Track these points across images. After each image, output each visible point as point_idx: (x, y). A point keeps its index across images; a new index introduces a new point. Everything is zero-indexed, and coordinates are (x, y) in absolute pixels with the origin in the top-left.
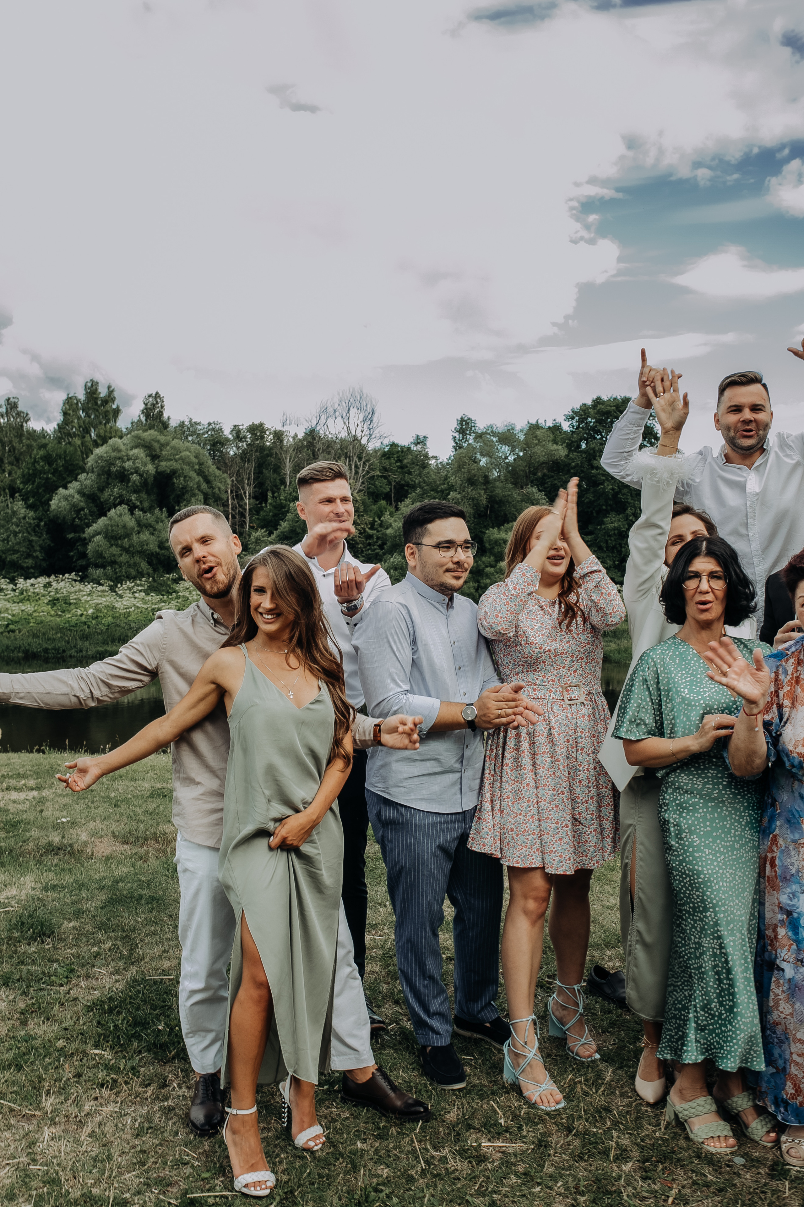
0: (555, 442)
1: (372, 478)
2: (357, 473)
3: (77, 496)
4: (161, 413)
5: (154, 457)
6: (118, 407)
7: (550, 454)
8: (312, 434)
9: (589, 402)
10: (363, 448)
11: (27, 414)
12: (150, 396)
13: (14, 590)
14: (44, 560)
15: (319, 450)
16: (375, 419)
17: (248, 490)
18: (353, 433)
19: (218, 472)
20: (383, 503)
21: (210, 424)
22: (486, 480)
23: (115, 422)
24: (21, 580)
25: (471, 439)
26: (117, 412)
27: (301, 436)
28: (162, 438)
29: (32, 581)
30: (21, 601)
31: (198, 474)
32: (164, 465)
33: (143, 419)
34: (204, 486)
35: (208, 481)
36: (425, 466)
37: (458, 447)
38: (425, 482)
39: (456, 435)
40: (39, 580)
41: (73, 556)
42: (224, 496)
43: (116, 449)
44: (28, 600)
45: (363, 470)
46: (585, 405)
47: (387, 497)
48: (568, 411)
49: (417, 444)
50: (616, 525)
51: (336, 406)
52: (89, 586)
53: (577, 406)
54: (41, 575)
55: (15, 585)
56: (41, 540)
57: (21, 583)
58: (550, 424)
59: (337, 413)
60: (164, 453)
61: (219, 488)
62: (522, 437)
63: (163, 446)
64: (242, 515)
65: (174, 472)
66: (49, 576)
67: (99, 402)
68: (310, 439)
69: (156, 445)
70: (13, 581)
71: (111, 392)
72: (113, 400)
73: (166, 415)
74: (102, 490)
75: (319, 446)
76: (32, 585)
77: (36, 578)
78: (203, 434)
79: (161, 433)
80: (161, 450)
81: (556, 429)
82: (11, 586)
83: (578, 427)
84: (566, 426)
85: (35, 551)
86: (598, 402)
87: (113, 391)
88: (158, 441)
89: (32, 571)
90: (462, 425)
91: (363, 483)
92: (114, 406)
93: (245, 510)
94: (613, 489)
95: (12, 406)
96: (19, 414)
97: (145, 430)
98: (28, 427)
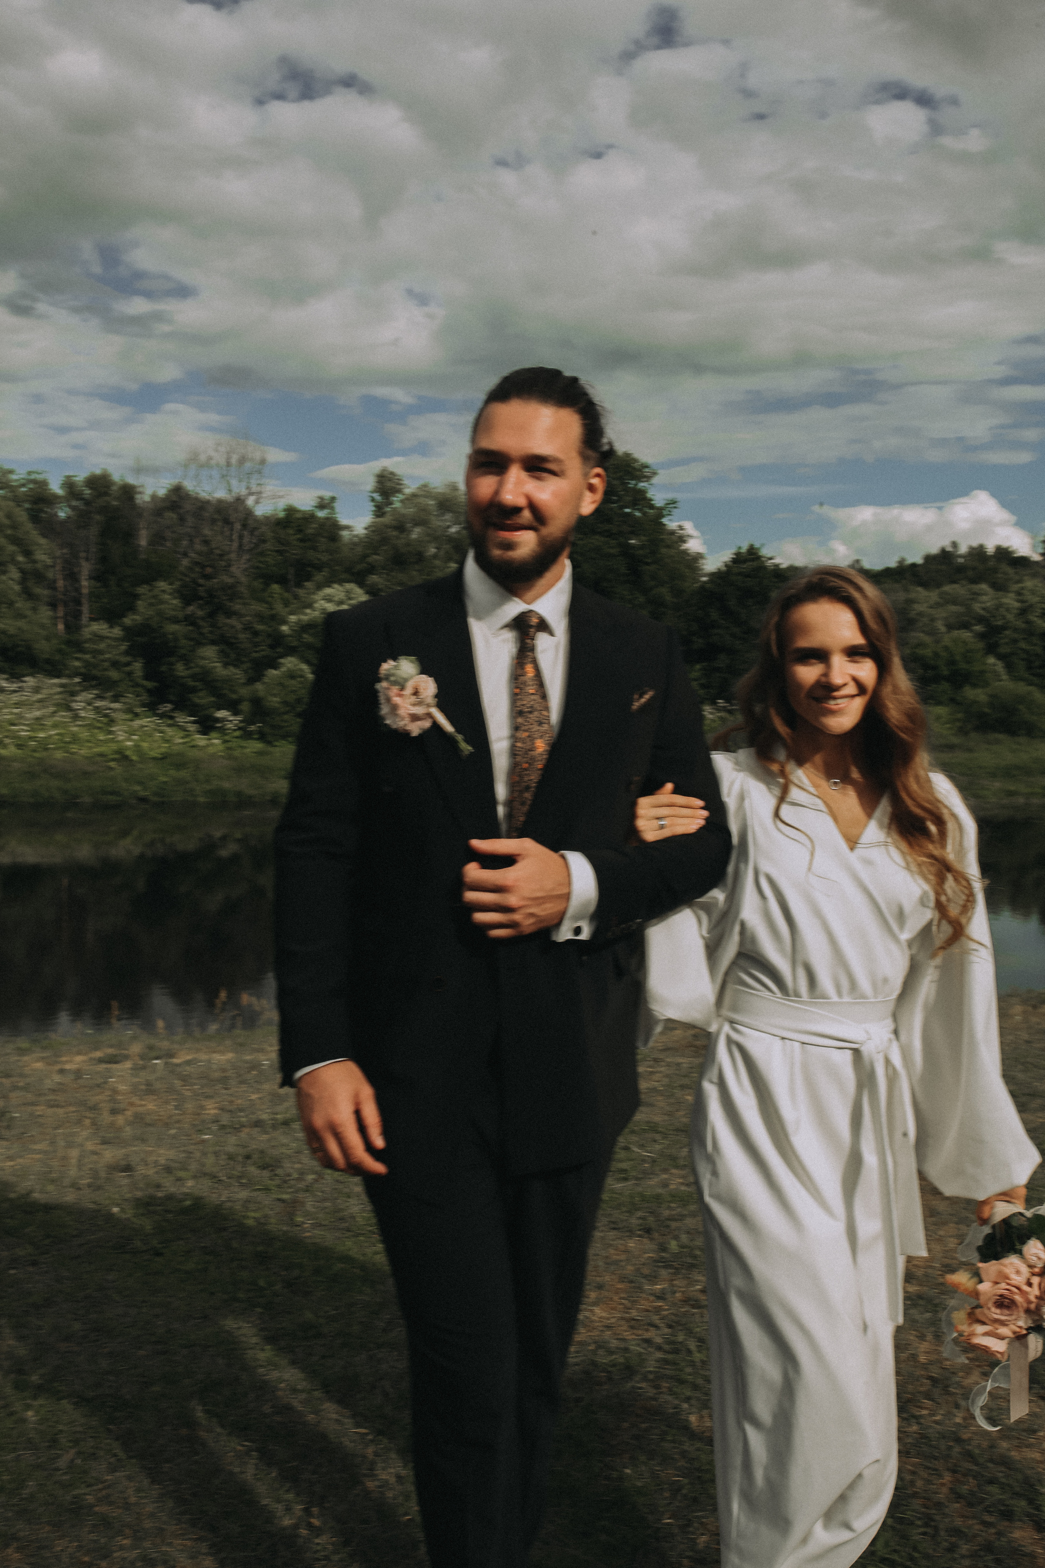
1: (262, 554)
2: (241, 546)
8: (177, 490)
10: (249, 513)
15: (186, 513)
17: (85, 569)
18: (233, 491)
19: (41, 540)
20: (275, 587)
21: (29, 473)
22: (419, 558)
25: (397, 501)
27: (162, 492)
31: (11, 542)
34: (21, 559)
35: (28, 553)
36: (334, 537)
37: (379, 511)
38: (334, 560)
42: (50, 575)
45: (249, 542)
47: (282, 581)
49: (322, 506)
51: (210, 452)
61: (42, 563)
64: (78, 603)
68: (174, 498)
75: (186, 506)
78: (19, 487)
90: (383, 483)
91: (249, 560)
93: (82, 594)
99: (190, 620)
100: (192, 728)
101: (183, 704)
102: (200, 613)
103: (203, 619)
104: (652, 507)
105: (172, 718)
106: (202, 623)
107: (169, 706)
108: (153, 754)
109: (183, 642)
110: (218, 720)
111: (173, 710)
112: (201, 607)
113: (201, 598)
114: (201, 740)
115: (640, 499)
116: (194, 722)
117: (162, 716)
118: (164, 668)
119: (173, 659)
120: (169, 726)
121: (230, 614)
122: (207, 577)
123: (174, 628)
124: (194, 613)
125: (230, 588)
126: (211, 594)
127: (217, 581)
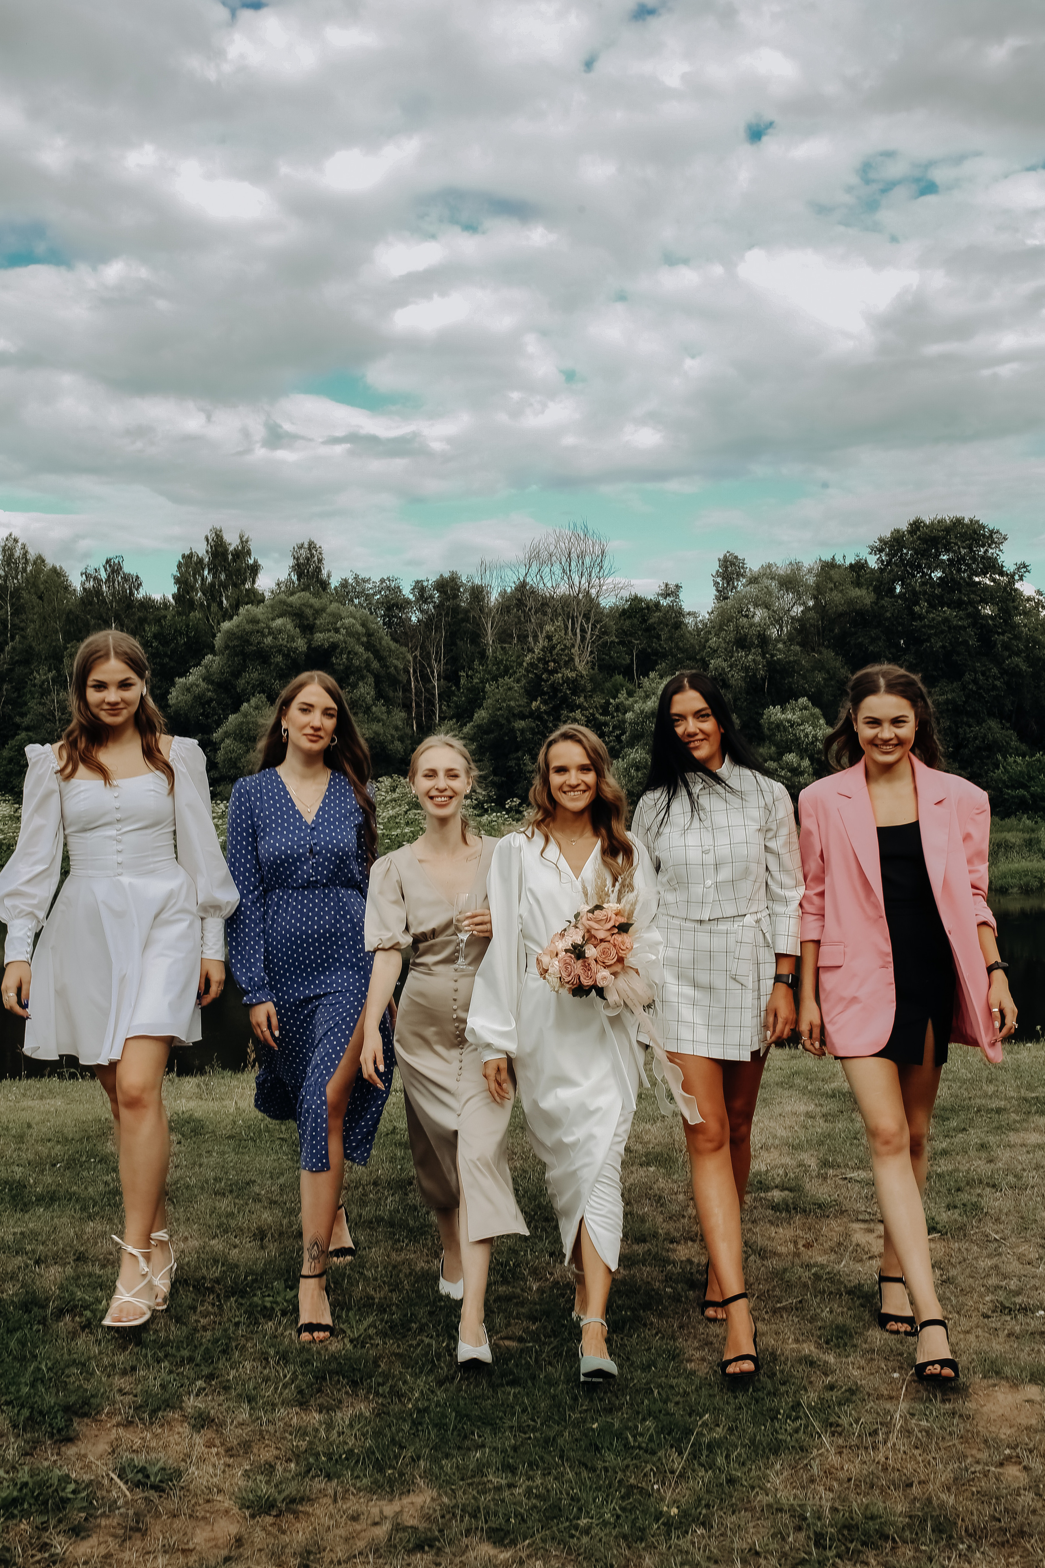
0: (858, 584)
1: (605, 646)
2: (583, 639)
3: (203, 685)
4: (318, 570)
5: (307, 628)
6: (256, 562)
7: (850, 602)
8: (522, 586)
9: (904, 527)
10: (594, 605)
11: (137, 577)
12: (301, 547)
15: (530, 610)
16: (606, 564)
17: (437, 668)
18: (577, 583)
19: (393, 645)
20: (619, 678)
21: (383, 581)
22: (764, 640)
23: (254, 582)
25: (740, 584)
26: (255, 569)
27: (508, 591)
28: (315, 602)
31: (367, 649)
32: (319, 637)
33: (295, 578)
34: (375, 665)
35: (380, 659)
36: (678, 625)
37: (722, 596)
38: (679, 648)
39: (719, 580)
42: (403, 678)
43: (254, 621)
45: (592, 635)
46: (898, 531)
47: (627, 672)
48: (874, 541)
49: (666, 595)
50: (950, 697)
51: (552, 548)
52: (222, 806)
53: (887, 534)
58: (851, 560)
59: (554, 558)
60: (318, 622)
61: (396, 667)
62: (811, 580)
63: (318, 612)
64: (430, 702)
65: (334, 646)
67: (230, 557)
68: (520, 596)
69: (309, 612)
71: (244, 542)
72: (249, 553)
73: (324, 572)
74: (237, 674)
75: (530, 603)
78: (374, 594)
79: (316, 595)
80: (315, 619)
81: (859, 567)
83: (889, 563)
84: (873, 562)
86: (916, 526)
87: (247, 542)
88: (311, 606)
90: (727, 567)
91: (592, 652)
92: (251, 562)
93: (434, 695)
94: (943, 647)
95: (114, 568)
96: (126, 578)
97: (292, 594)
98: (140, 595)
102: (543, 708)
103: (545, 712)
104: (1002, 573)
105: (518, 812)
107: (517, 801)
109: (529, 736)
111: (520, 805)
112: (545, 702)
113: (544, 693)
115: (991, 566)
117: (508, 811)
118: (512, 763)
119: (520, 754)
120: (518, 820)
122: (552, 672)
123: (520, 724)
124: (539, 708)
125: (573, 682)
126: (555, 688)
127: (560, 675)
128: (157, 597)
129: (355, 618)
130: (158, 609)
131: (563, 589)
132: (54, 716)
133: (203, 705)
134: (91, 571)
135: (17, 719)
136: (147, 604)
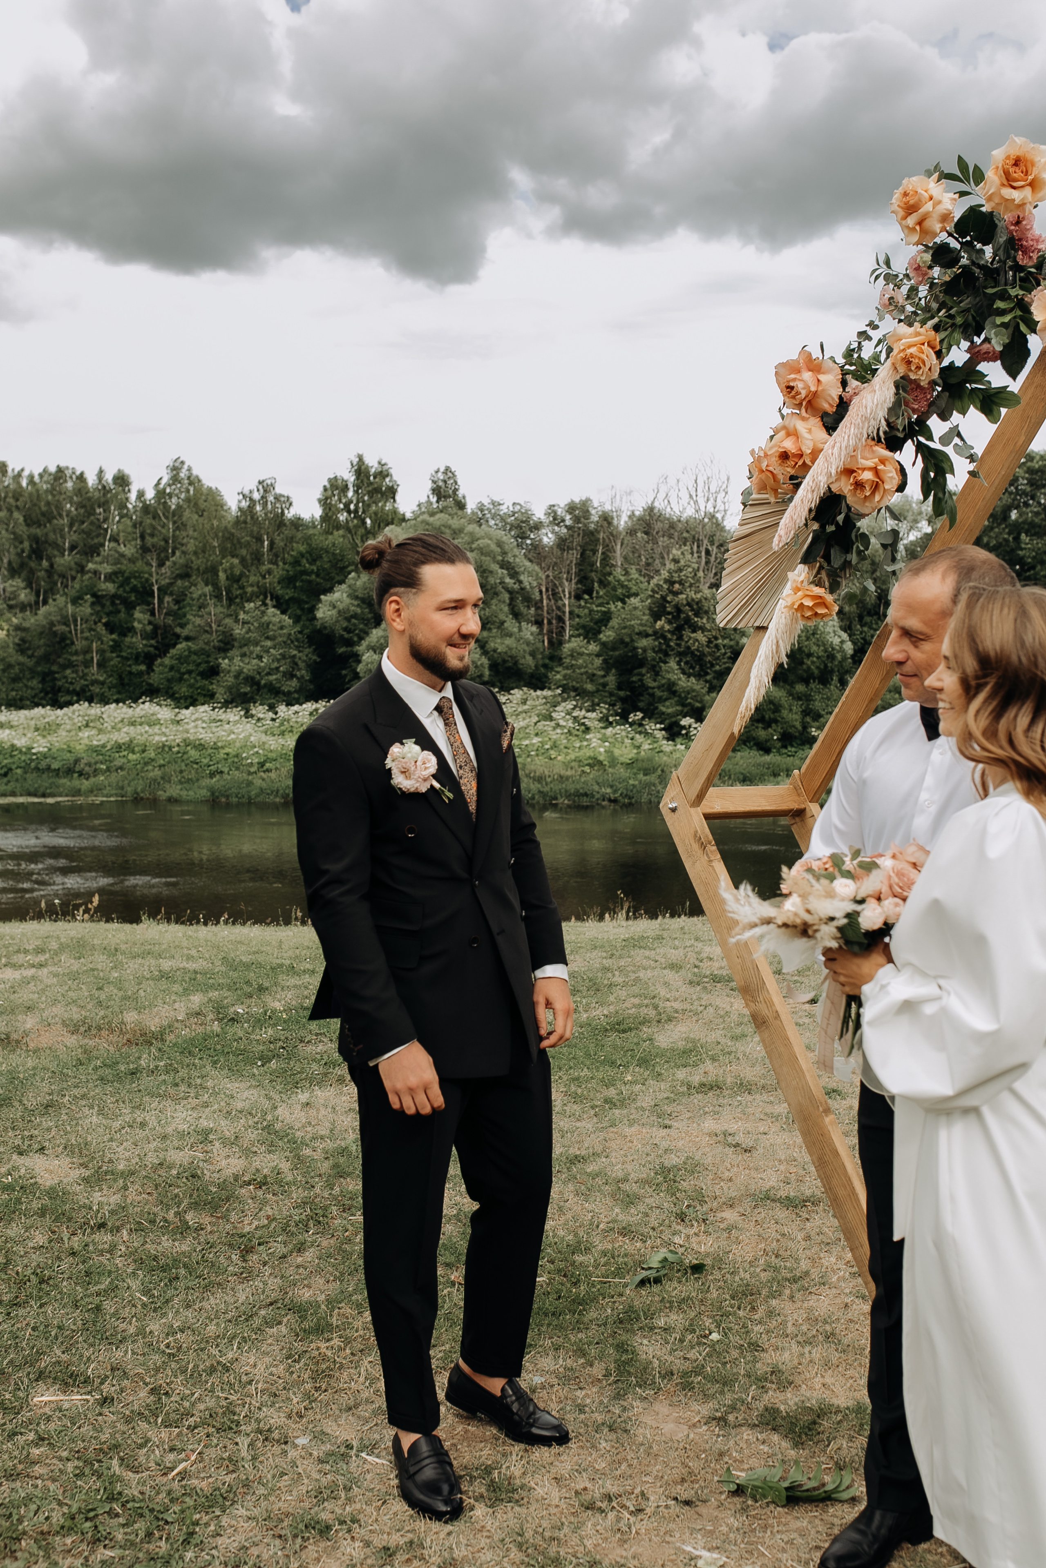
2: (707, 563)
3: (348, 601)
4: (455, 492)
8: (651, 510)
11: (289, 497)
12: (439, 471)
13: (273, 720)
14: (310, 681)
15: (657, 533)
17: (568, 587)
18: (702, 509)
19: (527, 563)
21: (516, 504)
23: (394, 502)
24: (282, 709)
26: (394, 490)
27: (637, 514)
28: (455, 523)
29: (296, 708)
30: (282, 733)
31: (501, 568)
33: (434, 499)
34: (509, 583)
35: (515, 576)
40: (304, 706)
41: (346, 675)
42: (536, 595)
44: (291, 731)
54: (307, 700)
55: (276, 713)
56: (305, 655)
57: (282, 710)
59: (681, 484)
61: (528, 586)
64: (561, 619)
66: (317, 702)
67: (372, 478)
68: (648, 519)
70: (272, 708)
71: (383, 467)
72: (389, 476)
73: (460, 493)
75: (658, 526)
76: (296, 712)
77: (301, 704)
78: (508, 516)
79: (455, 516)
82: (271, 715)
85: (299, 670)
87: (387, 467)
88: (450, 527)
89: (296, 696)
92: (391, 482)
93: (564, 612)
95: (266, 487)
96: (277, 498)
97: (432, 514)
98: (290, 514)
99: (658, 635)
100: (660, 735)
101: (651, 713)
102: (667, 627)
103: (669, 631)
105: (641, 725)
106: (669, 636)
107: (640, 715)
108: (622, 760)
109: (650, 654)
110: (684, 727)
111: (643, 718)
112: (670, 622)
113: (669, 613)
114: (667, 746)
116: (661, 730)
117: (631, 725)
118: (634, 679)
119: (644, 671)
120: (640, 733)
121: (695, 628)
122: (676, 594)
123: (644, 643)
124: (663, 627)
125: (697, 603)
126: (678, 609)
127: (684, 596)
128: (306, 515)
129: (490, 539)
130: (308, 527)
131: (690, 512)
132: (211, 627)
133: (348, 619)
134: (246, 492)
135: (178, 630)
136: (297, 523)
